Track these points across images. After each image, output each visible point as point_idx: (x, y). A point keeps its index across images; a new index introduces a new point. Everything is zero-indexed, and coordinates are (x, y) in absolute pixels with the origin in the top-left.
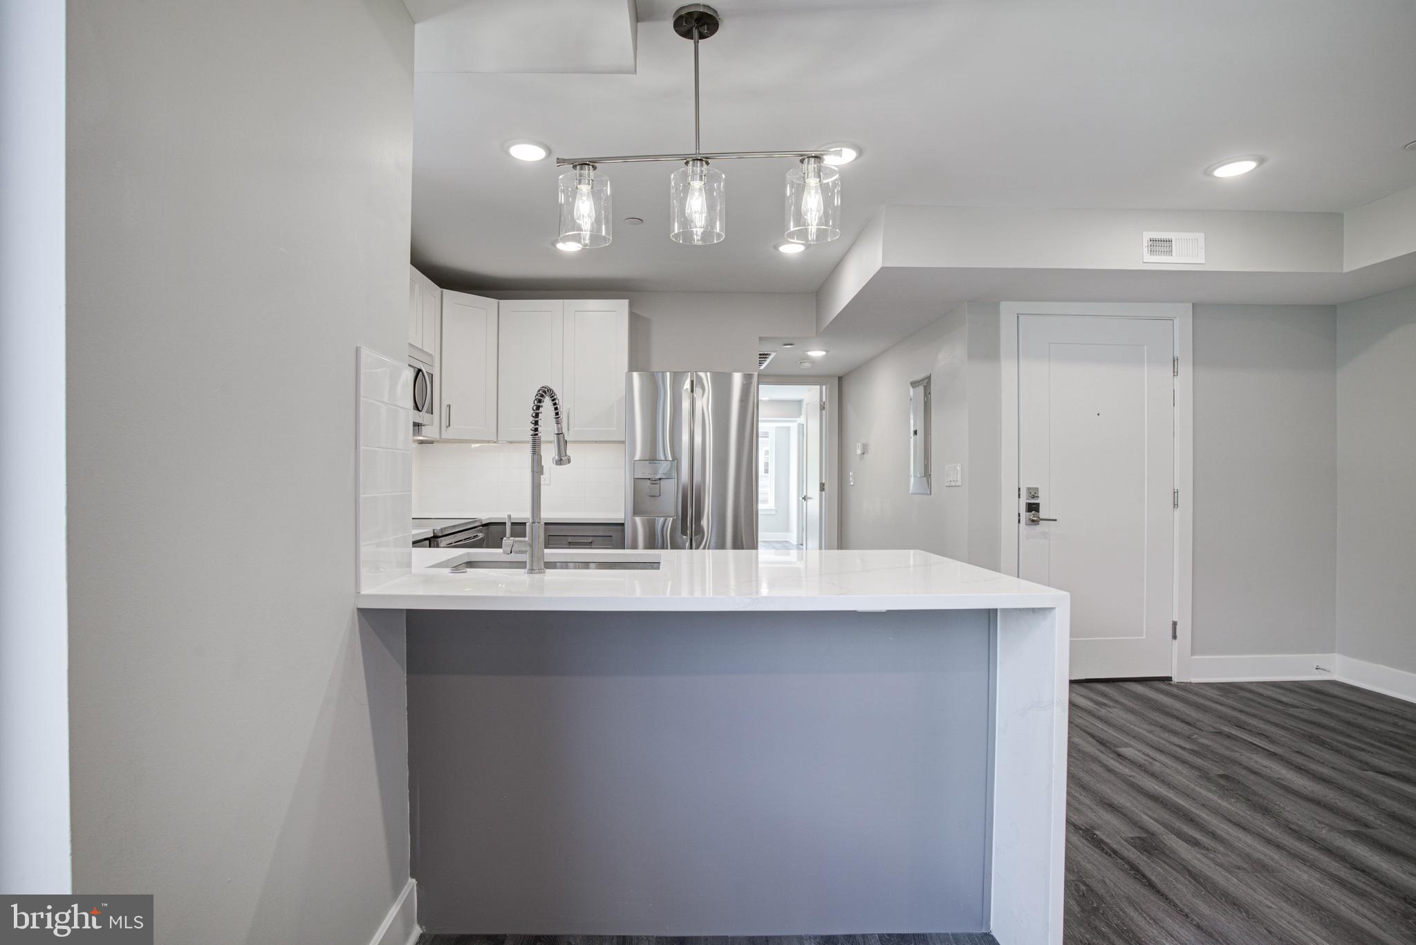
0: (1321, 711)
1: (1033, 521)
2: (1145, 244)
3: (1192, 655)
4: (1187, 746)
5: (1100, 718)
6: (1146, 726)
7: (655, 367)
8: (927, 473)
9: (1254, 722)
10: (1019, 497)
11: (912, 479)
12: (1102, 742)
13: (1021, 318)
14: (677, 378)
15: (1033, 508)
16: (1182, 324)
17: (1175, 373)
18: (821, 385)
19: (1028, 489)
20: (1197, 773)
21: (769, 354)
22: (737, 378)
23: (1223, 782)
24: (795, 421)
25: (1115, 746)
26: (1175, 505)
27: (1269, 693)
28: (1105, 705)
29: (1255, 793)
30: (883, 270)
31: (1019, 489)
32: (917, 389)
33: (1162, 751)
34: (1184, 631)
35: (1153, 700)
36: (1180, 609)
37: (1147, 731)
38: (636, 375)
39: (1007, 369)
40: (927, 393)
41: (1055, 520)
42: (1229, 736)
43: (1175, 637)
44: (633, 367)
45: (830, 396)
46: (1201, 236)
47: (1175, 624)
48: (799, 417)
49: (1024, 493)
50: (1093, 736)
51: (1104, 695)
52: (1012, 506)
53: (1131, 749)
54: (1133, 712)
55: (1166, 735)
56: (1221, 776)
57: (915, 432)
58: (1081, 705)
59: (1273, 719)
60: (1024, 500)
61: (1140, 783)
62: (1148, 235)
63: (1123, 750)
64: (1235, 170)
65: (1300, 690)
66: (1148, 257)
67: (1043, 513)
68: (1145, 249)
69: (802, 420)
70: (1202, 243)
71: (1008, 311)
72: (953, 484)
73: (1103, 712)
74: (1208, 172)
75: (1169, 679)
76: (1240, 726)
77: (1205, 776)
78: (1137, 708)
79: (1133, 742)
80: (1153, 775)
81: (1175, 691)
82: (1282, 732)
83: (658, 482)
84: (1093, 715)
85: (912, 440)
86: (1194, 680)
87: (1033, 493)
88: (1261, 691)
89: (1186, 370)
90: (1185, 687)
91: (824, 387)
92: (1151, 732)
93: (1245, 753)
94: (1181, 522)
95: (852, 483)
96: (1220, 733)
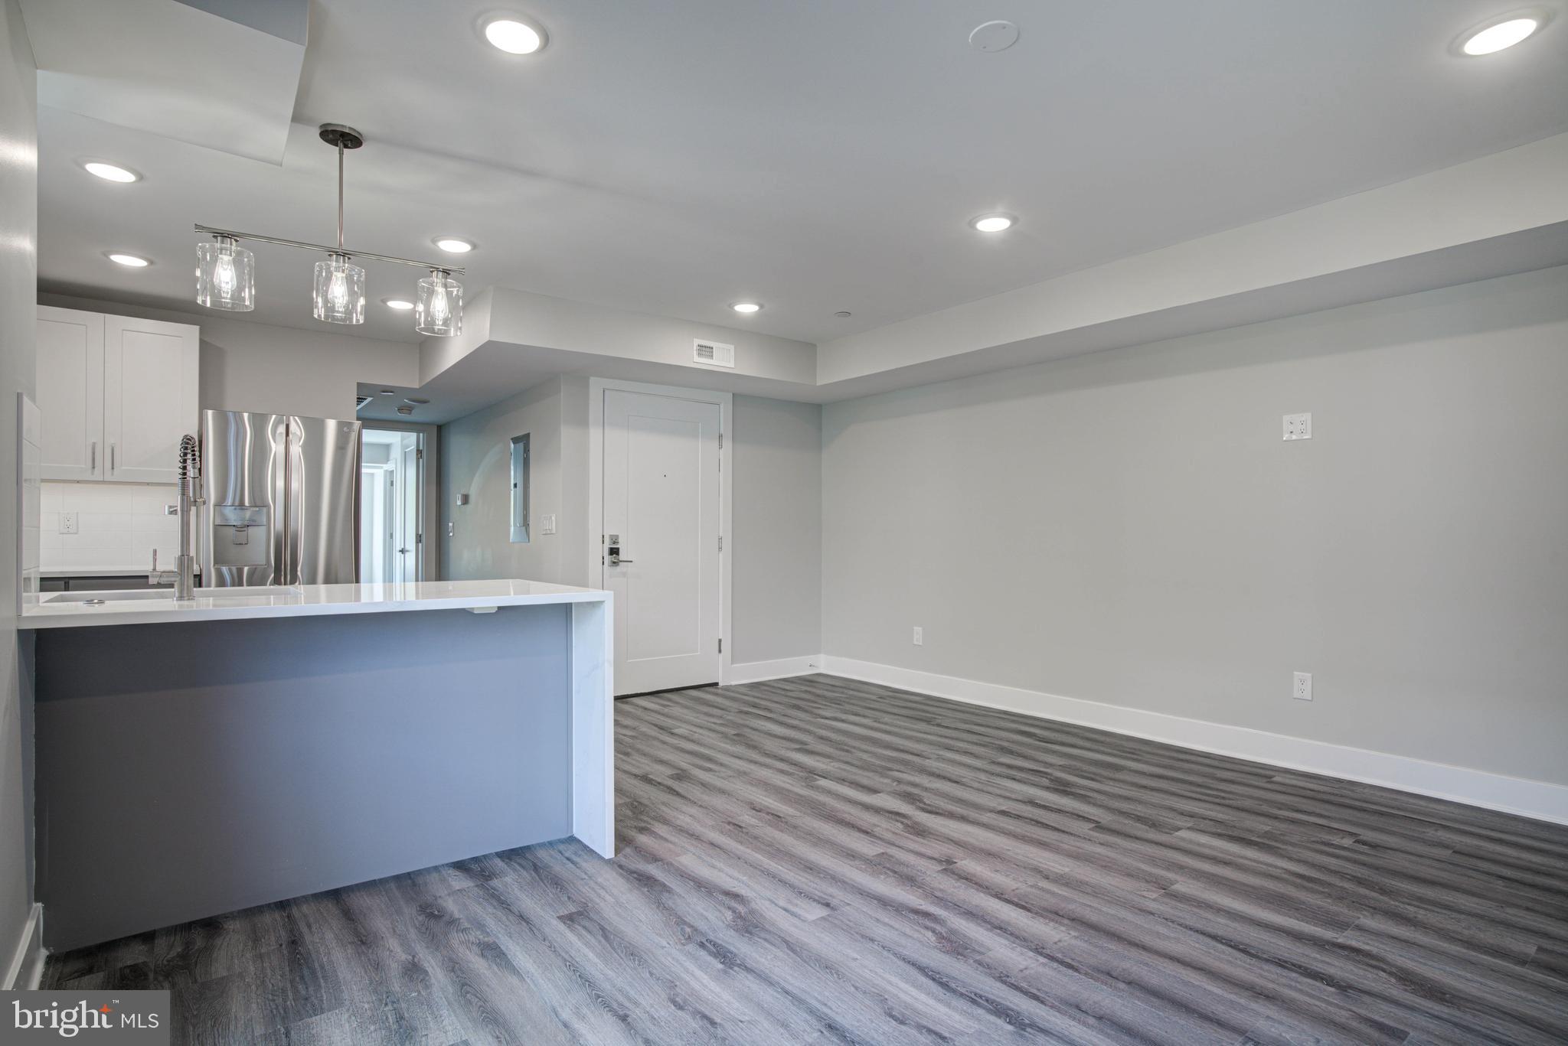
0: (806, 691)
1: (614, 563)
2: (695, 348)
3: (732, 663)
4: (718, 722)
5: (663, 715)
6: (695, 715)
7: (230, 406)
8: (526, 523)
9: (763, 702)
10: (603, 543)
11: (512, 529)
12: (661, 728)
13: (606, 391)
14: (259, 422)
15: (614, 551)
16: (725, 410)
17: (721, 447)
18: (418, 432)
19: (611, 536)
20: (720, 735)
21: (365, 399)
22: (331, 426)
23: (735, 737)
24: (382, 468)
25: (671, 729)
26: (720, 549)
27: (779, 685)
28: (668, 706)
29: (752, 740)
30: (489, 343)
31: (603, 536)
32: (517, 445)
33: (701, 728)
34: (726, 646)
35: (702, 698)
36: (723, 631)
37: (695, 718)
38: (210, 413)
39: (595, 434)
40: (527, 450)
41: (631, 562)
42: (747, 713)
43: (720, 651)
44: (203, 406)
45: (428, 442)
46: (732, 347)
47: (720, 641)
48: (386, 463)
49: (607, 540)
50: (656, 725)
51: (669, 700)
52: (597, 551)
53: (682, 730)
54: (687, 707)
55: (707, 718)
56: (734, 735)
57: (515, 485)
58: (652, 708)
59: (775, 699)
60: (607, 545)
61: (683, 747)
62: (697, 342)
63: (676, 731)
64: (747, 309)
65: (799, 682)
66: (697, 359)
67: (622, 556)
68: (695, 352)
69: (390, 466)
70: (732, 353)
71: (596, 385)
72: (549, 532)
73: (666, 710)
74: (731, 306)
75: (716, 684)
76: (755, 706)
77: (725, 736)
78: (688, 704)
79: (684, 725)
80: (693, 741)
81: (720, 691)
82: (778, 706)
83: (245, 529)
84: (659, 713)
85: (512, 492)
86: (734, 683)
87: (615, 540)
88: (776, 685)
89: (728, 444)
90: (727, 688)
91: (421, 435)
92: (697, 718)
93: (754, 721)
94: (724, 561)
95: (451, 534)
96: (741, 712)
